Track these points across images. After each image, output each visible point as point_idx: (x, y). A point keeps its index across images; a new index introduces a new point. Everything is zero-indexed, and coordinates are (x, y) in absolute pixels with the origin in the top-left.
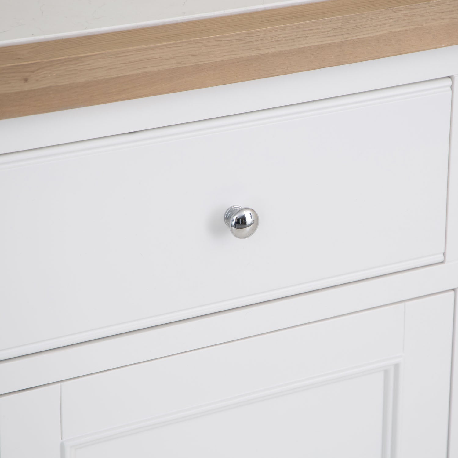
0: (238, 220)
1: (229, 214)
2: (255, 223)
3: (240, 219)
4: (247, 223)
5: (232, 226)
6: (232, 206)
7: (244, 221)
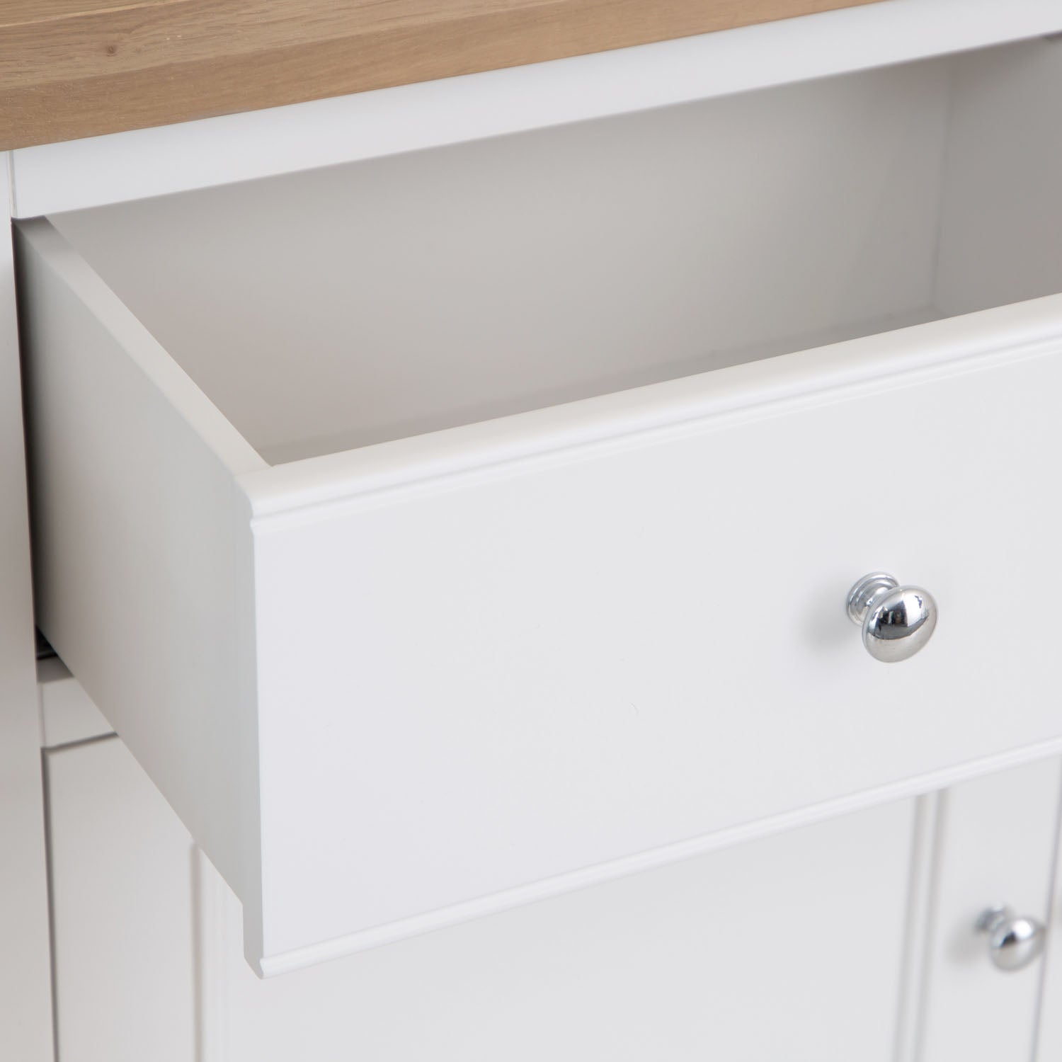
0: (886, 615)
1: (861, 593)
2: (930, 618)
3: (891, 614)
4: (908, 625)
5: (868, 630)
6: (873, 574)
7: (898, 616)
